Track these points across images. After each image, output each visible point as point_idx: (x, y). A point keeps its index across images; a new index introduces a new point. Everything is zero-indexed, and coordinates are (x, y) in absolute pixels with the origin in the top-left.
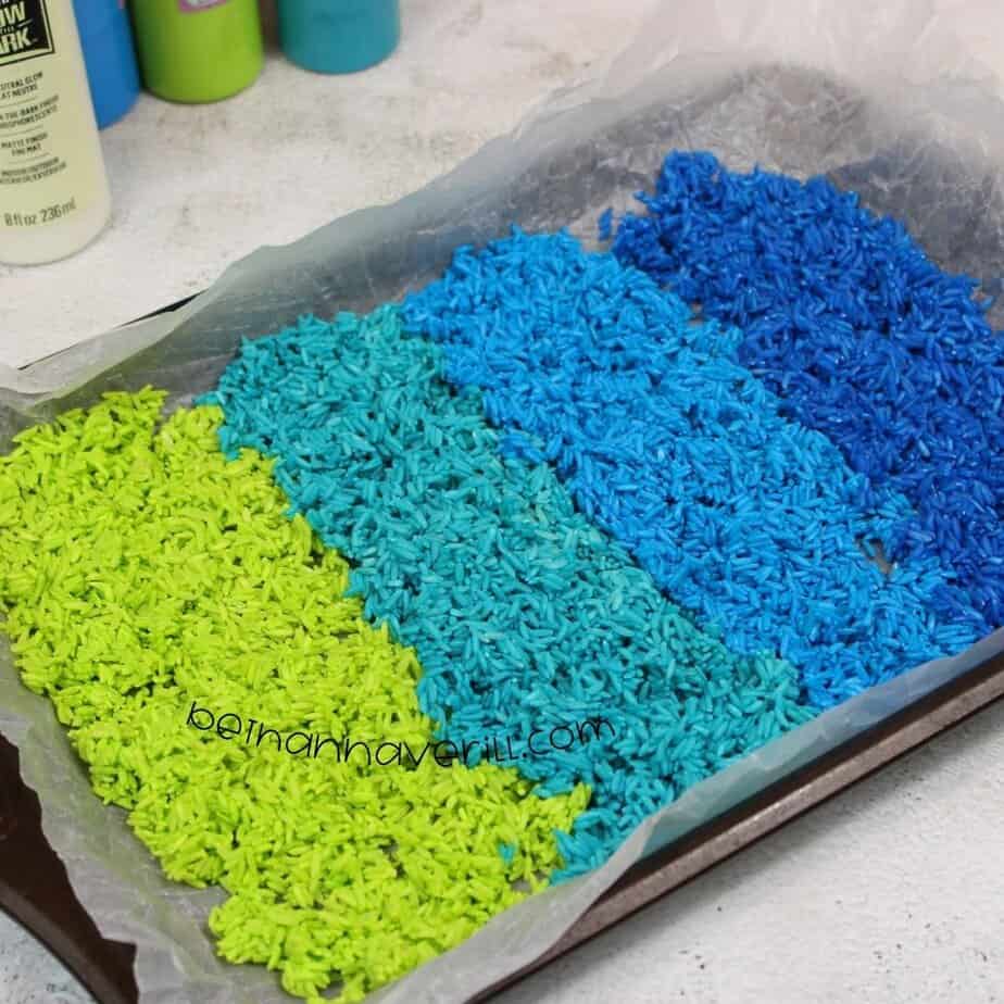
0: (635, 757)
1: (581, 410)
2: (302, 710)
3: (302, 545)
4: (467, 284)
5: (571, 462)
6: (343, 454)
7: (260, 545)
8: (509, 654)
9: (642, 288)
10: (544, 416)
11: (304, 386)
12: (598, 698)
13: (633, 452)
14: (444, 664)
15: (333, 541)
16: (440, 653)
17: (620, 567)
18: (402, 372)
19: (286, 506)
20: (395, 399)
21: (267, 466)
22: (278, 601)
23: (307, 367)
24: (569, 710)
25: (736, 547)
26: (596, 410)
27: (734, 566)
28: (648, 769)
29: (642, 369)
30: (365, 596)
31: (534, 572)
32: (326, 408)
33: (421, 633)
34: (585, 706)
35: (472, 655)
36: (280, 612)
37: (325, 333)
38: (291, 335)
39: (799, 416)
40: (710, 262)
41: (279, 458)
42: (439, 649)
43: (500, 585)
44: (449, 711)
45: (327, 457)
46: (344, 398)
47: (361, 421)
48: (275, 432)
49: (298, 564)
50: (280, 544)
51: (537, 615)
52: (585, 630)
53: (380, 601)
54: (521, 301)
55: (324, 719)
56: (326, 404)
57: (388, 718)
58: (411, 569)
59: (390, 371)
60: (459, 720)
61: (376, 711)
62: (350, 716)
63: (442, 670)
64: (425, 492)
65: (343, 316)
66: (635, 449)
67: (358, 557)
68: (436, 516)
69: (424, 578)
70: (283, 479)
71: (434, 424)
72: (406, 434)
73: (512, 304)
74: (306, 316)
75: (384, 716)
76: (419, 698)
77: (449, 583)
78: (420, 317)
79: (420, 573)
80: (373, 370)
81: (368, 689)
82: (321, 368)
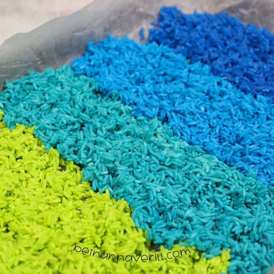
0: (242, 234)
1: (160, 97)
2: (80, 234)
3: (55, 162)
4: (96, 56)
5: (165, 116)
6: (63, 123)
7: (36, 164)
8: (170, 196)
9: (168, 52)
10: (147, 100)
11: (38, 98)
12: (213, 211)
13: (190, 109)
14: (143, 203)
15: (71, 157)
16: (136, 200)
17: (201, 155)
18: (81, 88)
19: (43, 146)
20: (81, 98)
21: (31, 130)
22: (51, 187)
23: (38, 90)
24: (204, 218)
25: (248, 141)
26: (166, 97)
27: (249, 149)
28: (249, 239)
29: (179, 80)
30: (91, 180)
31: (168, 160)
32: (50, 106)
33: (125, 192)
34: (210, 215)
35: (154, 198)
36: (52, 192)
37: (41, 77)
38: (26, 79)
39: (249, 92)
40: (190, 42)
41: (35, 126)
42: (135, 198)
43: (154, 167)
44: (150, 225)
45: (57, 125)
46: (57, 101)
47: (67, 109)
48: (30, 116)
49: (55, 170)
50: (45, 163)
51: (173, 179)
52: (197, 182)
53: (99, 181)
54: (120, 60)
55: (91, 237)
56: (49, 104)
57: (122, 232)
58: (111, 165)
59: (75, 88)
60: (156, 228)
61: (115, 229)
62: (103, 234)
63: (142, 206)
64: (106, 134)
65: (47, 70)
66: (191, 108)
67: (84, 163)
68: (114, 143)
69: (119, 168)
70: (39, 134)
71: (101, 106)
72: (90, 112)
73: (116, 62)
74: (32, 71)
75: (120, 232)
76: (134, 221)
77: (131, 169)
78: (82, 67)
79: (116, 166)
80: (67, 88)
81: (111, 220)
82: (43, 90)
